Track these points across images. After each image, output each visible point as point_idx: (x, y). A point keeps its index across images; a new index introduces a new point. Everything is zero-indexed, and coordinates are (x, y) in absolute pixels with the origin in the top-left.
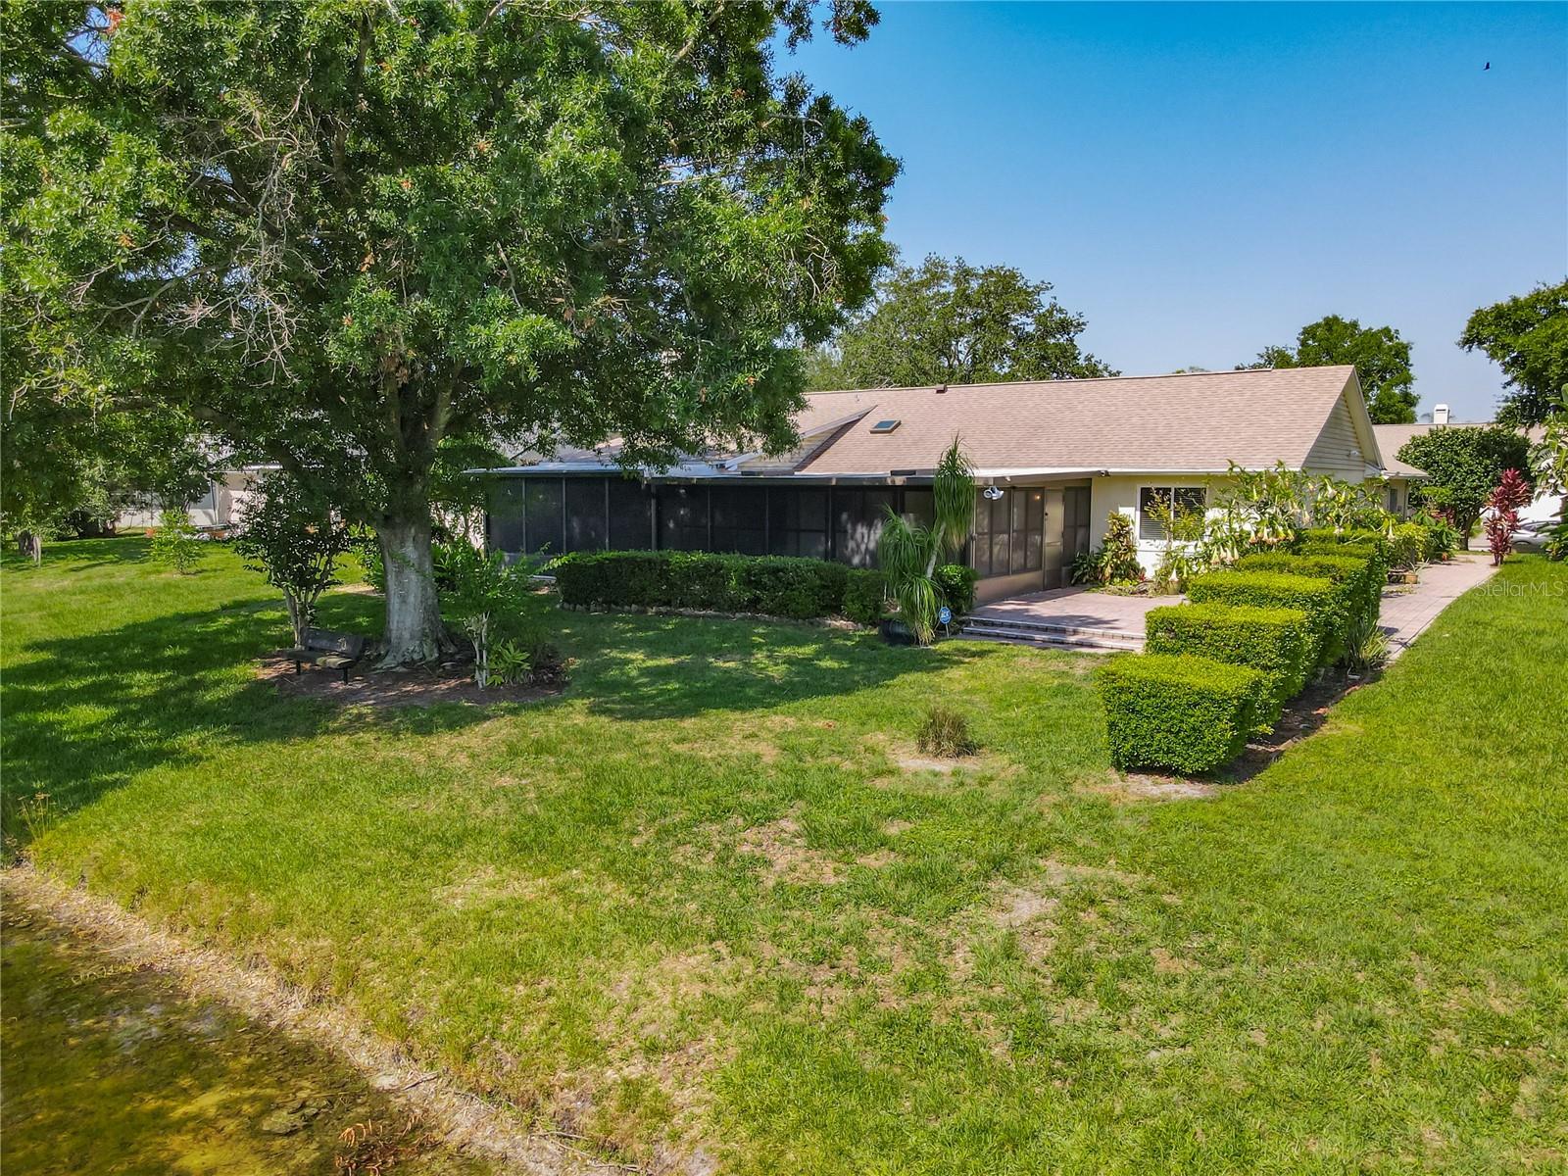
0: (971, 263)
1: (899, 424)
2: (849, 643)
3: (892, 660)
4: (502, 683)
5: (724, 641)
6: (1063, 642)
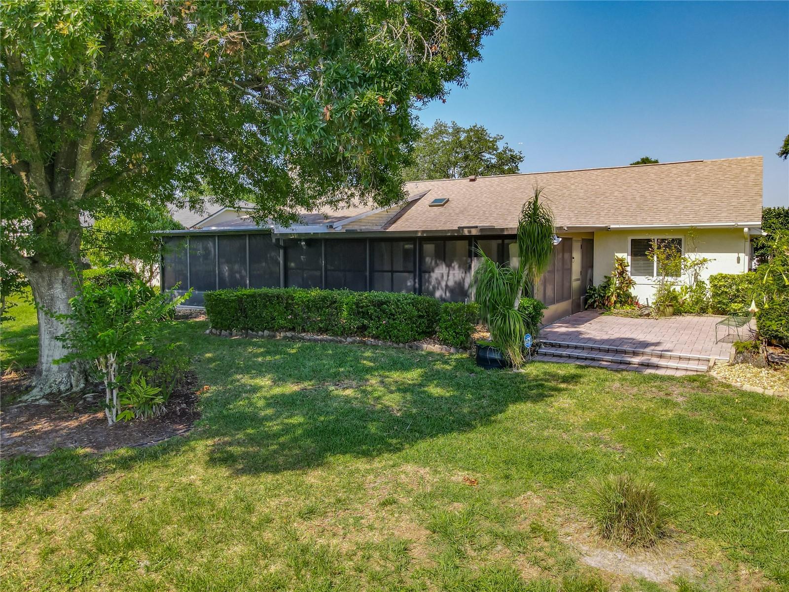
0: (460, 125)
1: (448, 200)
2: (448, 367)
3: (496, 386)
4: (133, 418)
5: (340, 366)
6: (629, 363)
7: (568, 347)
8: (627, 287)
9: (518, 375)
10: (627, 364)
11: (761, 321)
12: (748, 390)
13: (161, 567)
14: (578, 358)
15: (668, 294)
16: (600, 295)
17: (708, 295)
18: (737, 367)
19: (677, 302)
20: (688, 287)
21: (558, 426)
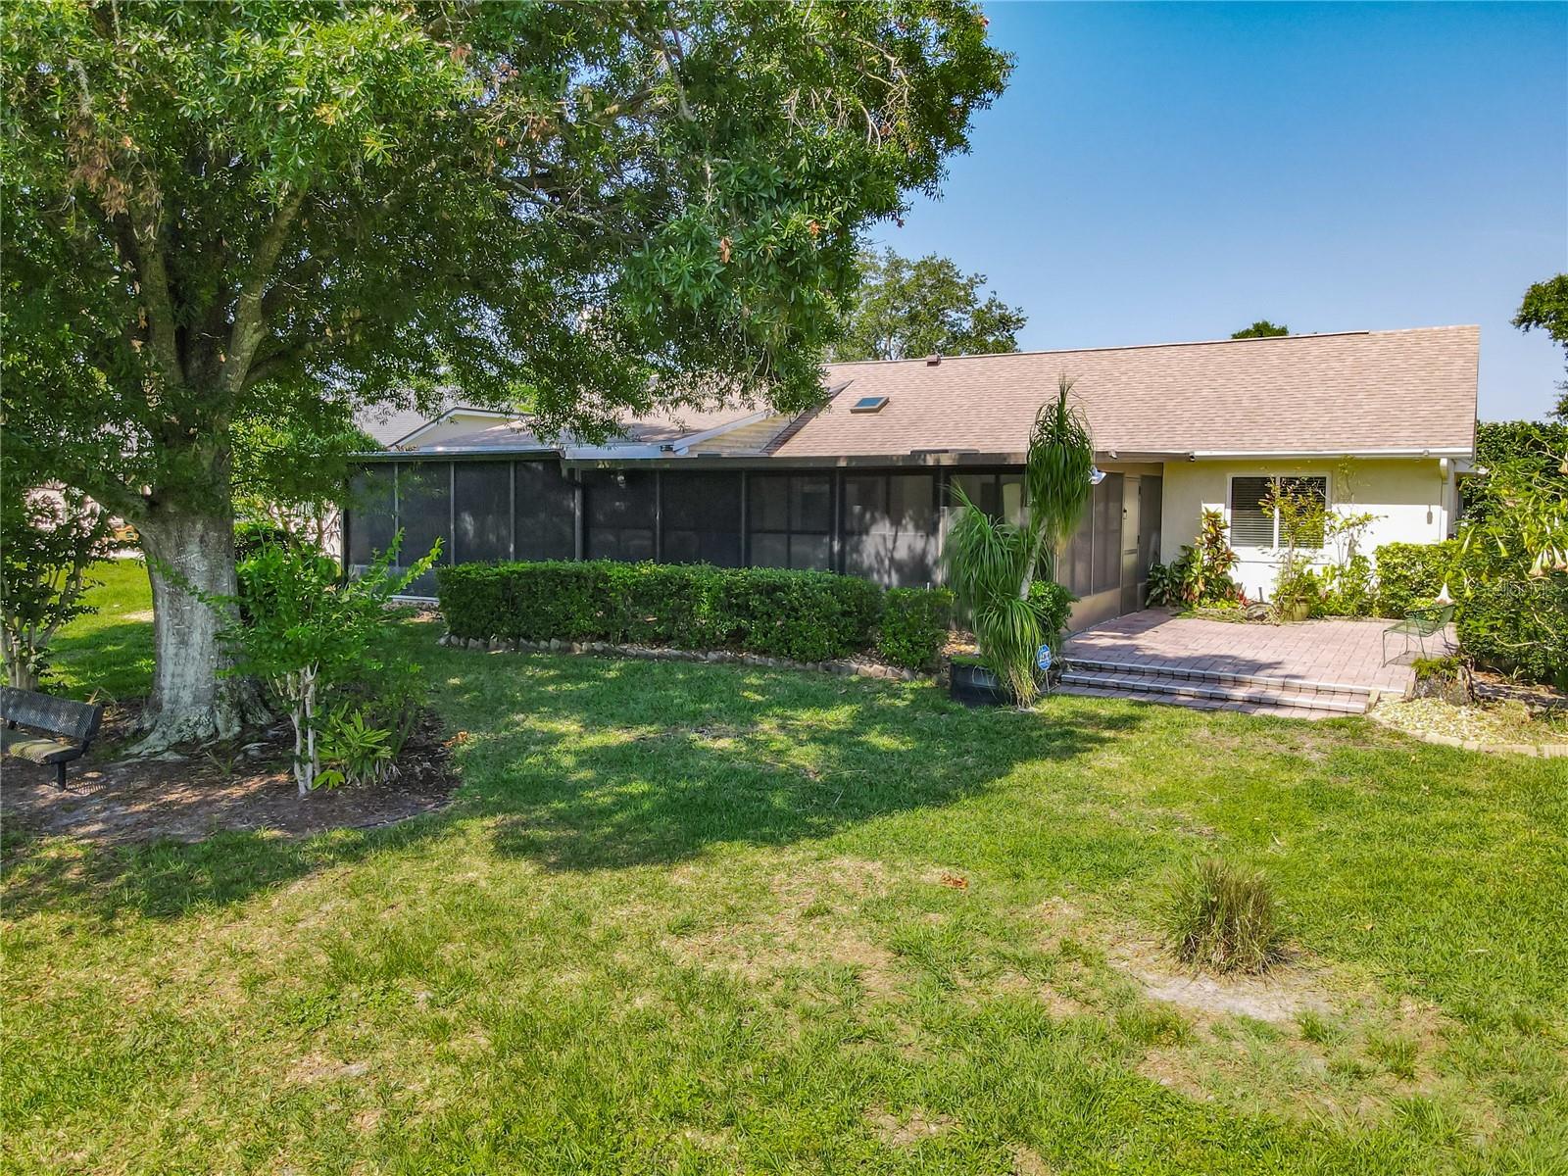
1: (887, 401)
2: (899, 703)
3: (987, 734)
4: (341, 784)
5: (701, 700)
6: (1226, 699)
7: (1116, 670)
8: (1224, 566)
9: (1027, 716)
10: (1222, 700)
11: (1465, 626)
12: (1435, 743)
13: (454, 999)
14: (1133, 690)
15: (1299, 580)
16: (1172, 581)
17: (1373, 582)
18: (1417, 703)
19: (1316, 594)
20: (1337, 566)
21: (1101, 798)
